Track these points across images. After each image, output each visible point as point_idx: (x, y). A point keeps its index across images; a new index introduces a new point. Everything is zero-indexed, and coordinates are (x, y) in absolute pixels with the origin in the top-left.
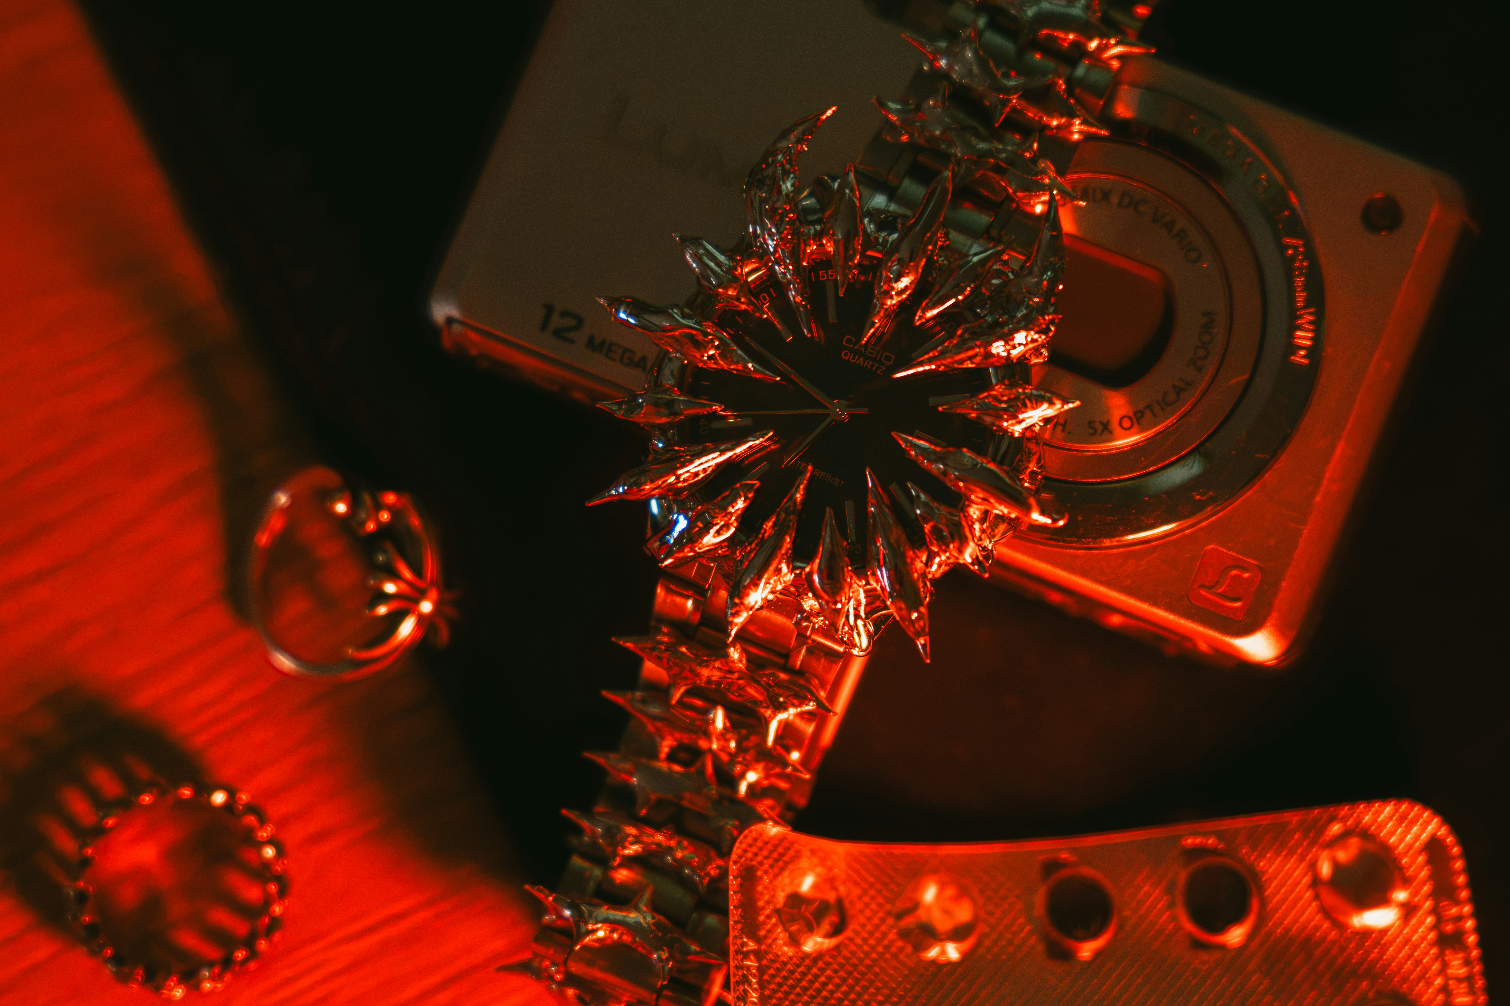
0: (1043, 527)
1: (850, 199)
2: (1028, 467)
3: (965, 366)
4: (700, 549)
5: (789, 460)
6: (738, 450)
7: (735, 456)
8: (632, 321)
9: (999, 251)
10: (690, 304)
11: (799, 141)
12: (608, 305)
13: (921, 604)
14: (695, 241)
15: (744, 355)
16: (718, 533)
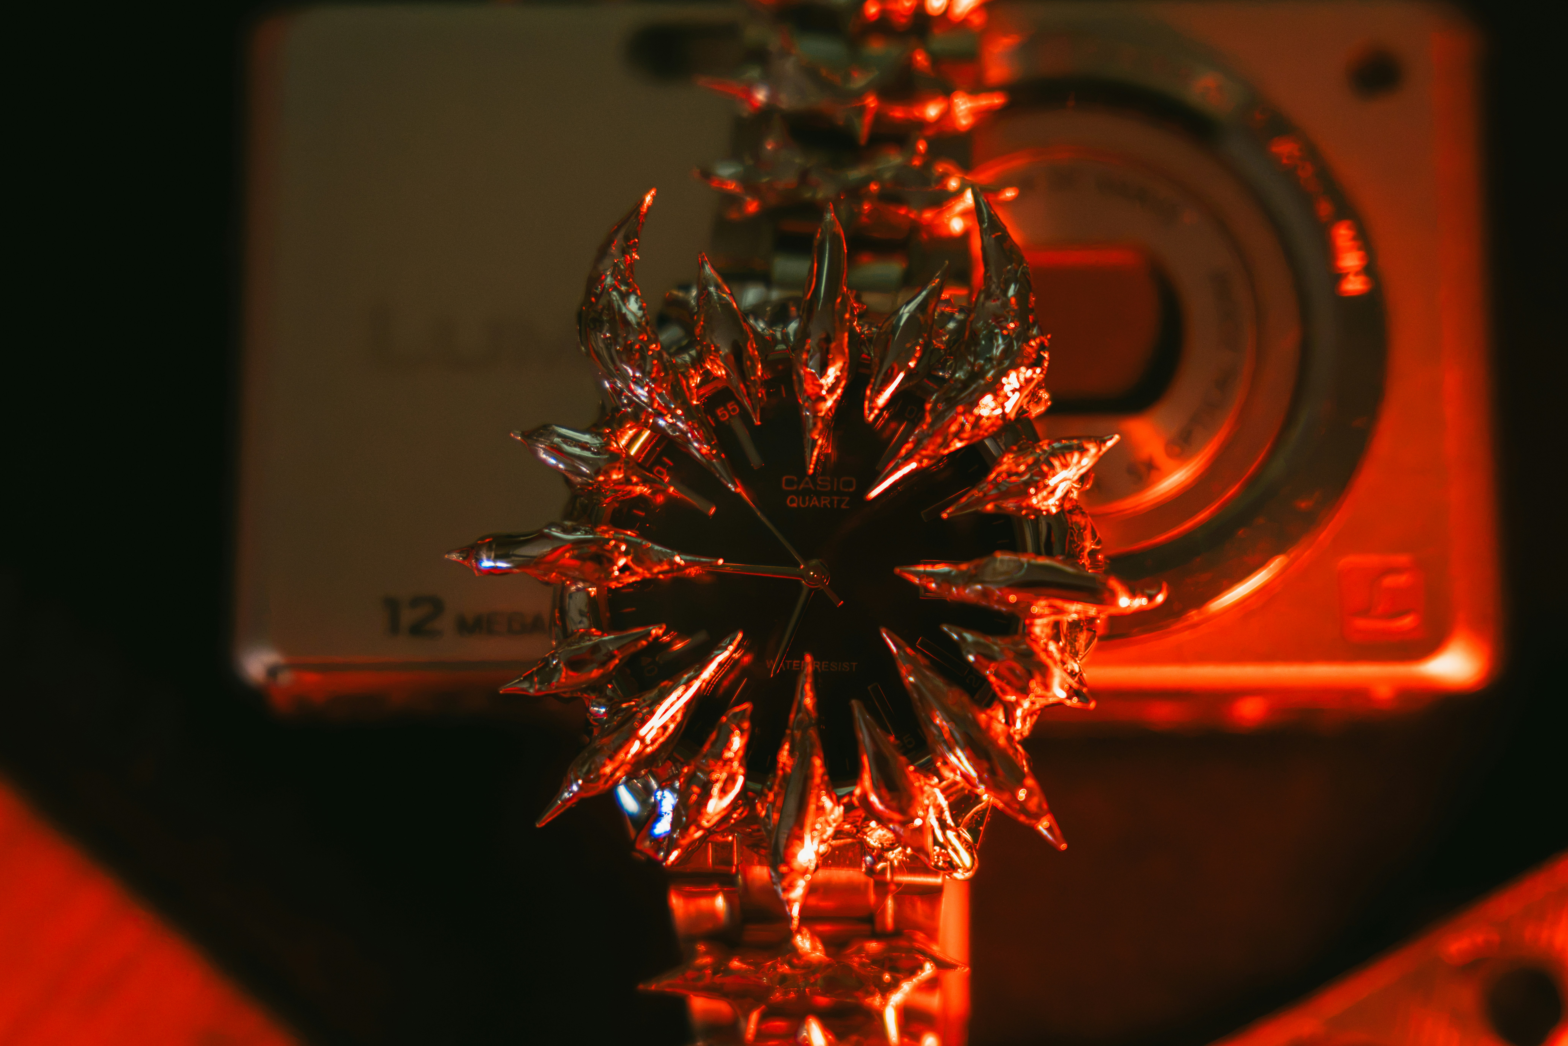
0: (1140, 613)
1: (720, 298)
2: (1084, 548)
3: (952, 449)
4: (708, 822)
5: (774, 667)
6: (706, 674)
7: (704, 684)
8: (501, 564)
9: (934, 288)
10: (568, 516)
11: (624, 252)
12: (464, 558)
13: (1023, 776)
14: (542, 431)
15: (664, 550)
16: (724, 792)
